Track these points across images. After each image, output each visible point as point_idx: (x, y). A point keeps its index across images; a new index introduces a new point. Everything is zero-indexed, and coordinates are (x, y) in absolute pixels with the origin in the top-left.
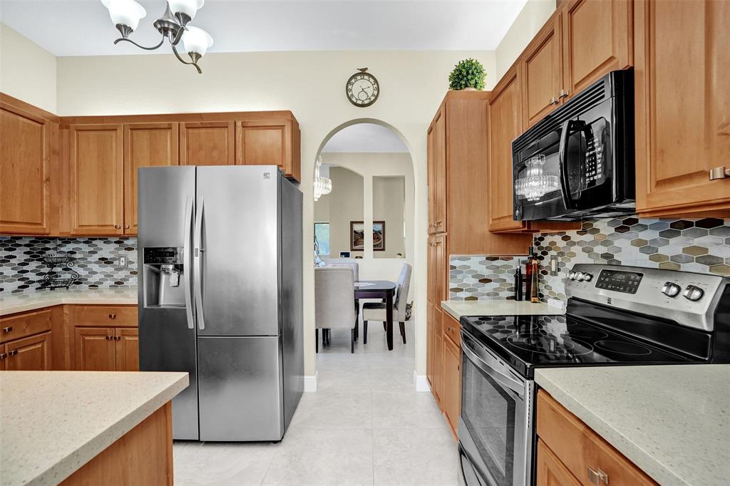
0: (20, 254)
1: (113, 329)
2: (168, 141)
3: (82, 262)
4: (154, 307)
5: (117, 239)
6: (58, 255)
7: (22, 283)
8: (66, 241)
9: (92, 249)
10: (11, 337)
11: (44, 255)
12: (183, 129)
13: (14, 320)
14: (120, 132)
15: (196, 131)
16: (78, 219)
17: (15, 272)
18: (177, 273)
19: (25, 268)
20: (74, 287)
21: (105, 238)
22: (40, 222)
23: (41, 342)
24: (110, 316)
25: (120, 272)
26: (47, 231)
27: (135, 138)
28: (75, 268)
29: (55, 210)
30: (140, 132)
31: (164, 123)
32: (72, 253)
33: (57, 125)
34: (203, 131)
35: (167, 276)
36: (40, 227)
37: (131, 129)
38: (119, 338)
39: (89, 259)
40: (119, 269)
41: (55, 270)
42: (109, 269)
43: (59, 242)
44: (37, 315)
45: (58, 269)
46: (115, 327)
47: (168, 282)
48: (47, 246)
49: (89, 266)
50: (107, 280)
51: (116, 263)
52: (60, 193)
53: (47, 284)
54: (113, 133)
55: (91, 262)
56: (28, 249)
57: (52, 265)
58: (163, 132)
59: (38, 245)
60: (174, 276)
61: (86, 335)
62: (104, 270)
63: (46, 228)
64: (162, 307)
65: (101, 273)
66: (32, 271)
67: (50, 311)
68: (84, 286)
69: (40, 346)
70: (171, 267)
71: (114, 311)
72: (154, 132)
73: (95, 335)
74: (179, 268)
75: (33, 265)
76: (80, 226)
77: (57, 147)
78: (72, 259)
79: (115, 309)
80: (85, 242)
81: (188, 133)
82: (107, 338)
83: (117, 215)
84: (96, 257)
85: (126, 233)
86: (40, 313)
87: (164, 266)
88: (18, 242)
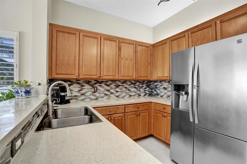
0: (145, 86)
1: (164, 113)
2: (184, 42)
3: (159, 88)
4: (177, 108)
5: (168, 81)
6: (153, 86)
7: (145, 94)
8: (155, 81)
9: (161, 84)
10: (139, 110)
11: (150, 86)
12: (190, 34)
13: (140, 105)
14: (168, 44)
15: (196, 33)
16: (157, 75)
17: (143, 91)
18: (186, 95)
19: (146, 90)
20: (157, 96)
21: (165, 81)
22: (148, 76)
23: (146, 113)
24: (163, 108)
25: (169, 92)
26: (150, 79)
27: (172, 44)
28: (157, 90)
29: (151, 72)
30: (174, 41)
31: (182, 35)
32: (156, 85)
33: (152, 47)
34: (199, 32)
35: (183, 96)
36: (148, 78)
37: (171, 41)
38: (166, 117)
39: (161, 88)
40: (169, 91)
41: (152, 90)
42: (166, 91)
43: (154, 82)
44: (145, 104)
45: (153, 90)
46: (165, 112)
47: (183, 99)
48: (151, 83)
49: (161, 90)
50: (165, 95)
51: (168, 89)
52: (153, 67)
53: (150, 95)
54: (166, 44)
55: (161, 89)
56: (146, 84)
57: (152, 89)
58: (182, 39)
59: (149, 83)
60: (185, 96)
61: (157, 113)
62: (164, 91)
63: (149, 78)
64: (180, 109)
65: (164, 92)
66: (147, 91)
67: (148, 103)
68: (159, 96)
69: (145, 114)
70: (184, 93)
71: (165, 107)
72: (179, 39)
73: (159, 114)
74: (187, 93)
75: (148, 89)
76: (158, 77)
77: (152, 54)
78: (156, 87)
79: (165, 106)
80: (160, 82)
81: (192, 35)
82: (162, 116)
83: (167, 73)
84: (162, 87)
85: (170, 79)
86: (146, 104)
87: (181, 92)
88: (144, 82)
